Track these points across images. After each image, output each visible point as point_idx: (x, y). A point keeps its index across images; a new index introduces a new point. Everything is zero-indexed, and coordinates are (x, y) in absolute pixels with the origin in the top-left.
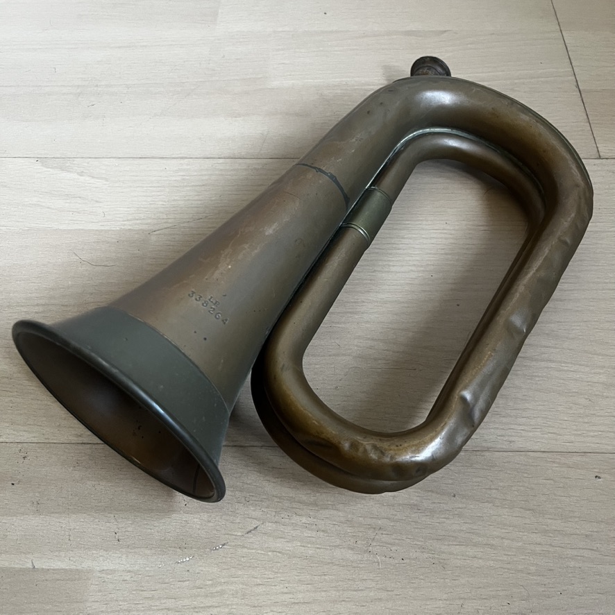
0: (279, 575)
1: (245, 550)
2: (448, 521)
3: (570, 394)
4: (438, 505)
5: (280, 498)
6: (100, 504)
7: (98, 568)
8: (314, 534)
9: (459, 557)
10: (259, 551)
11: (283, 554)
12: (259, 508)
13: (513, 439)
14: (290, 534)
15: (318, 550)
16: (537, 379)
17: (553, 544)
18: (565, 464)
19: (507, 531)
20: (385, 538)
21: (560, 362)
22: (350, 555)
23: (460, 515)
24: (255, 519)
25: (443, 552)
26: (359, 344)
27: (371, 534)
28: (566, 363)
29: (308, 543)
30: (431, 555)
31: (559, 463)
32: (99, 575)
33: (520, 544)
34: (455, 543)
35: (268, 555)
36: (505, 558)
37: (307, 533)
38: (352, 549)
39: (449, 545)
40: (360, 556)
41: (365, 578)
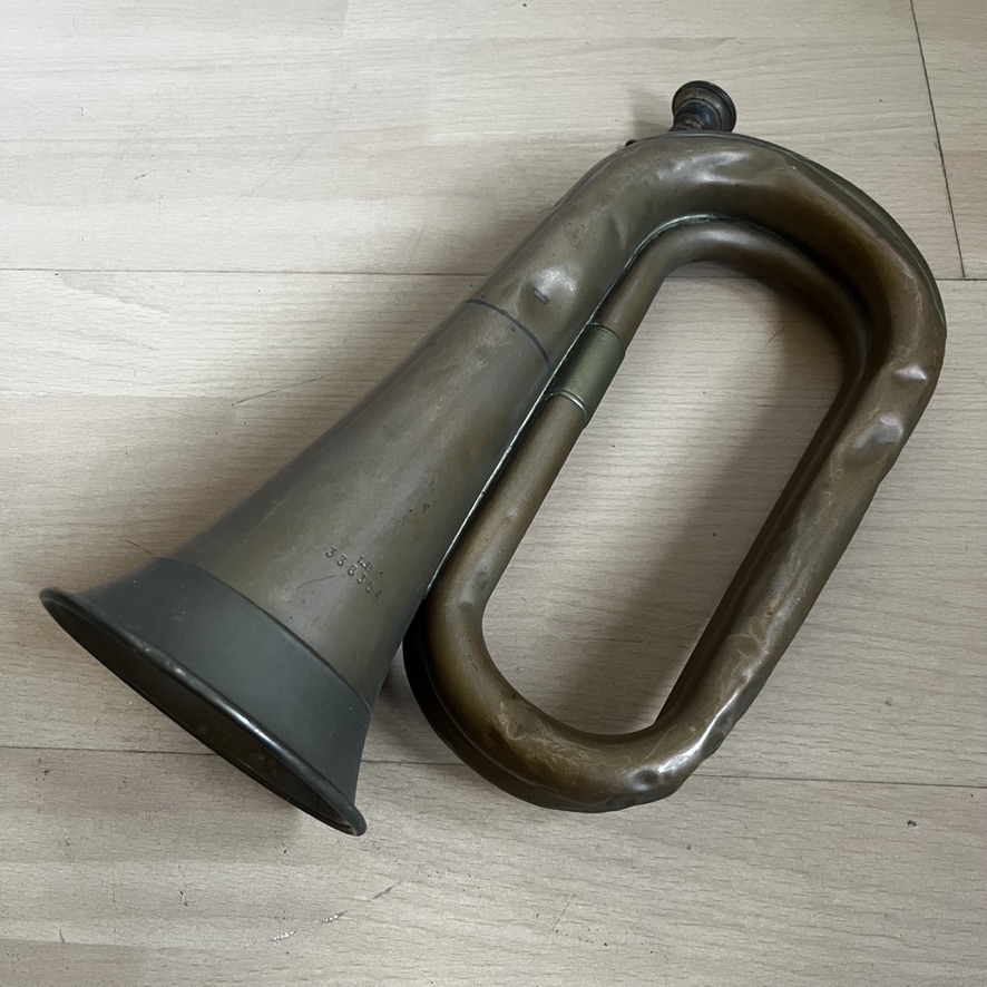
0: (421, 963)
1: (373, 924)
2: (677, 887)
3: (881, 688)
4: (664, 862)
5: (426, 844)
6: (159, 848)
7: (156, 946)
8: (475, 901)
9: (690, 943)
10: (393, 926)
11: (429, 931)
12: (394, 859)
13: (785, 758)
14: (439, 901)
15: (480, 927)
16: (831, 660)
17: (835, 927)
18: (862, 800)
19: (764, 905)
20: (580, 910)
21: (869, 633)
22: (526, 934)
23: (696, 879)
24: (389, 876)
25: (667, 935)
26: (556, 597)
27: (560, 903)
28: (878, 635)
29: (467, 915)
30: (648, 940)
31: (853, 799)
32: (158, 955)
33: (784, 926)
34: (685, 922)
35: (405, 932)
36: (760, 947)
37: (465, 900)
38: (531, 926)
39: (676, 924)
40: (542, 938)
41: (548, 971)
